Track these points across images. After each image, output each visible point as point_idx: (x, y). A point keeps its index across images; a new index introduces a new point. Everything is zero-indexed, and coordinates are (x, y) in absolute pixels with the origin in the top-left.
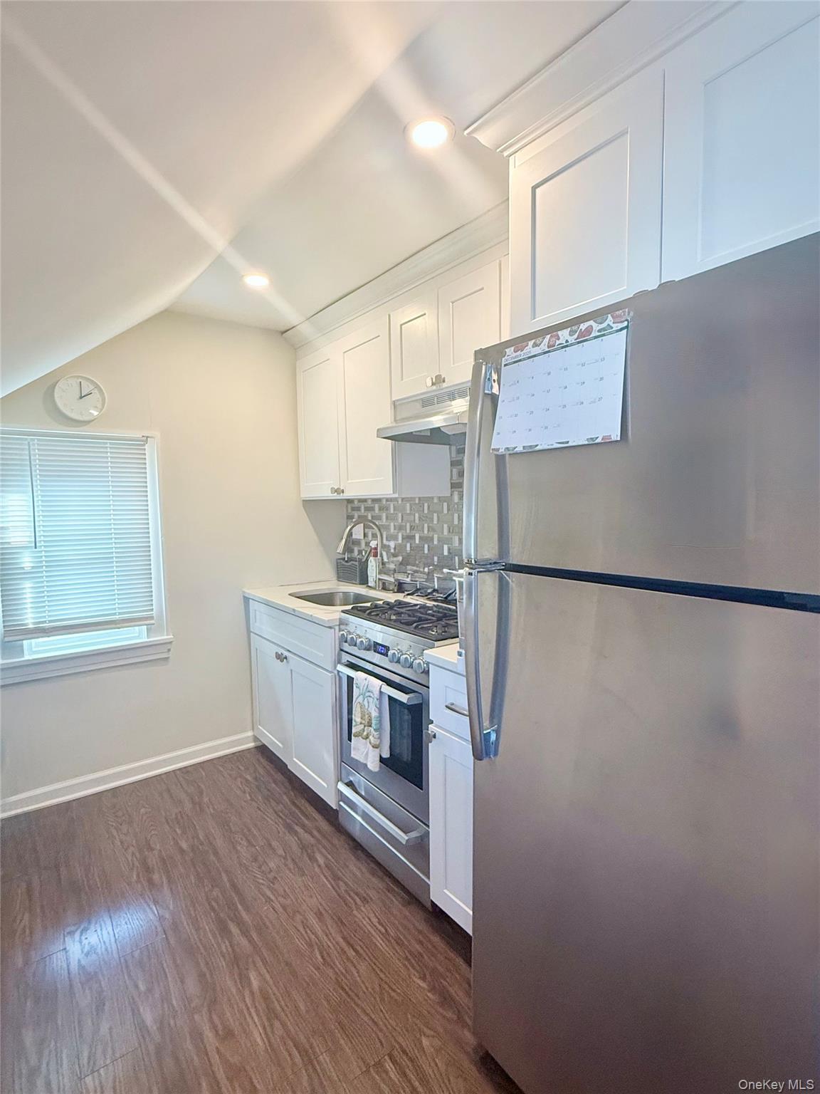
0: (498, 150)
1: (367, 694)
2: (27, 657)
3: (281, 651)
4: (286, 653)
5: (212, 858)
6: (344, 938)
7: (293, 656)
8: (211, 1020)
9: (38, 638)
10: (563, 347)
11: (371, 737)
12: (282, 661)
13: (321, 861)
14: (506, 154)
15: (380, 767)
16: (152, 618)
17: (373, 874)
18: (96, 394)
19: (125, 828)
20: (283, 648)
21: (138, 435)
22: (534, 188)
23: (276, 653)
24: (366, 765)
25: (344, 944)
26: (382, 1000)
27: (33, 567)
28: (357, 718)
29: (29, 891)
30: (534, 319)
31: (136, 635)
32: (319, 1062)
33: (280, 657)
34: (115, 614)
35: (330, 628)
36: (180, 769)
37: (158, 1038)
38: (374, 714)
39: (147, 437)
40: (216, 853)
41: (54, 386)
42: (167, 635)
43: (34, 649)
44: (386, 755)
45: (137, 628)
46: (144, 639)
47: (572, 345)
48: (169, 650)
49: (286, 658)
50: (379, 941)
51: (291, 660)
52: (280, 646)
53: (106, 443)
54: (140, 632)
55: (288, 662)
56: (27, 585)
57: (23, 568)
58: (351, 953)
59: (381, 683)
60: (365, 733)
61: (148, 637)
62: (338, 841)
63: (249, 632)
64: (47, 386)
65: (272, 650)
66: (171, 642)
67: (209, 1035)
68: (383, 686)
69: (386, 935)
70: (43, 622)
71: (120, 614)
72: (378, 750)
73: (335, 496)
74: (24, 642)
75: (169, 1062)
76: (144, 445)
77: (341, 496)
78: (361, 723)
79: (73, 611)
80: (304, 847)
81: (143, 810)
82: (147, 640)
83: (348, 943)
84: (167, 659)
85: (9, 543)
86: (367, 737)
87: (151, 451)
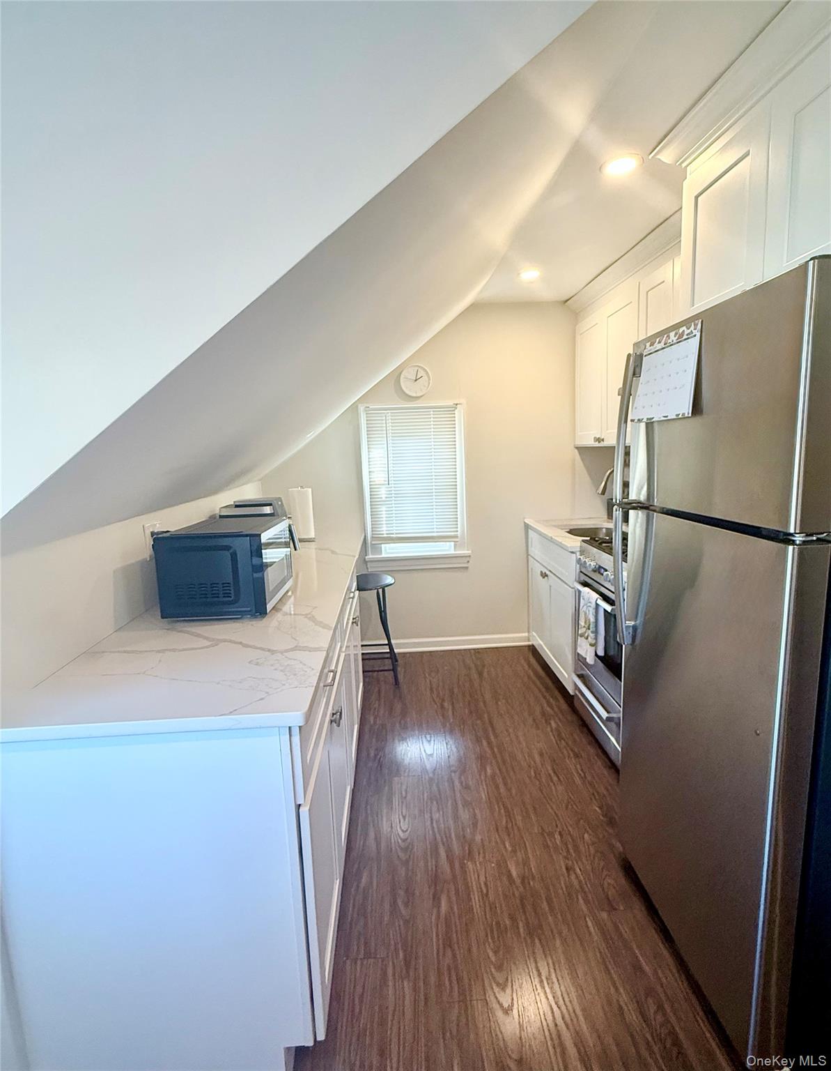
0: (677, 164)
1: (589, 604)
2: (384, 555)
3: (544, 570)
4: (548, 573)
5: (482, 704)
6: (553, 770)
7: (552, 575)
8: (460, 778)
9: (389, 543)
10: (671, 345)
11: (589, 638)
12: (544, 578)
13: (553, 725)
14: (684, 165)
15: (595, 660)
16: (456, 537)
17: (590, 744)
18: (425, 378)
19: (433, 674)
20: (546, 568)
21: (450, 403)
22: (697, 198)
23: (541, 572)
24: (586, 659)
25: (551, 772)
26: (567, 808)
27: (386, 497)
28: (582, 623)
29: (379, 692)
30: (693, 306)
31: (447, 548)
32: (515, 820)
33: (544, 575)
34: (434, 532)
35: (572, 552)
36: (474, 649)
37: (431, 775)
38: (592, 619)
39: (457, 405)
40: (484, 702)
41: (399, 376)
42: (468, 550)
43: (388, 551)
44: (601, 653)
45: (448, 543)
46: (452, 552)
47: (675, 344)
48: (468, 562)
49: (547, 576)
50: (578, 780)
51: (549, 577)
52: (544, 566)
53: (430, 411)
54: (450, 546)
55: (548, 579)
56: (384, 508)
57: (381, 498)
58: (555, 779)
59: (598, 596)
60: (586, 635)
61: (455, 550)
62: (571, 717)
63: (528, 555)
64: (396, 376)
65: (538, 569)
66: (470, 556)
67: (457, 783)
68: (599, 600)
69: (584, 779)
70: (391, 534)
71: (437, 532)
72: (594, 648)
73: (597, 444)
74: (382, 545)
75: (435, 788)
76: (454, 410)
77: (602, 444)
78: (584, 627)
79: (409, 529)
80: (543, 714)
81: (446, 668)
82: (453, 552)
83: (555, 772)
84: (467, 568)
85: (374, 481)
86: (587, 638)
87: (459, 414)
